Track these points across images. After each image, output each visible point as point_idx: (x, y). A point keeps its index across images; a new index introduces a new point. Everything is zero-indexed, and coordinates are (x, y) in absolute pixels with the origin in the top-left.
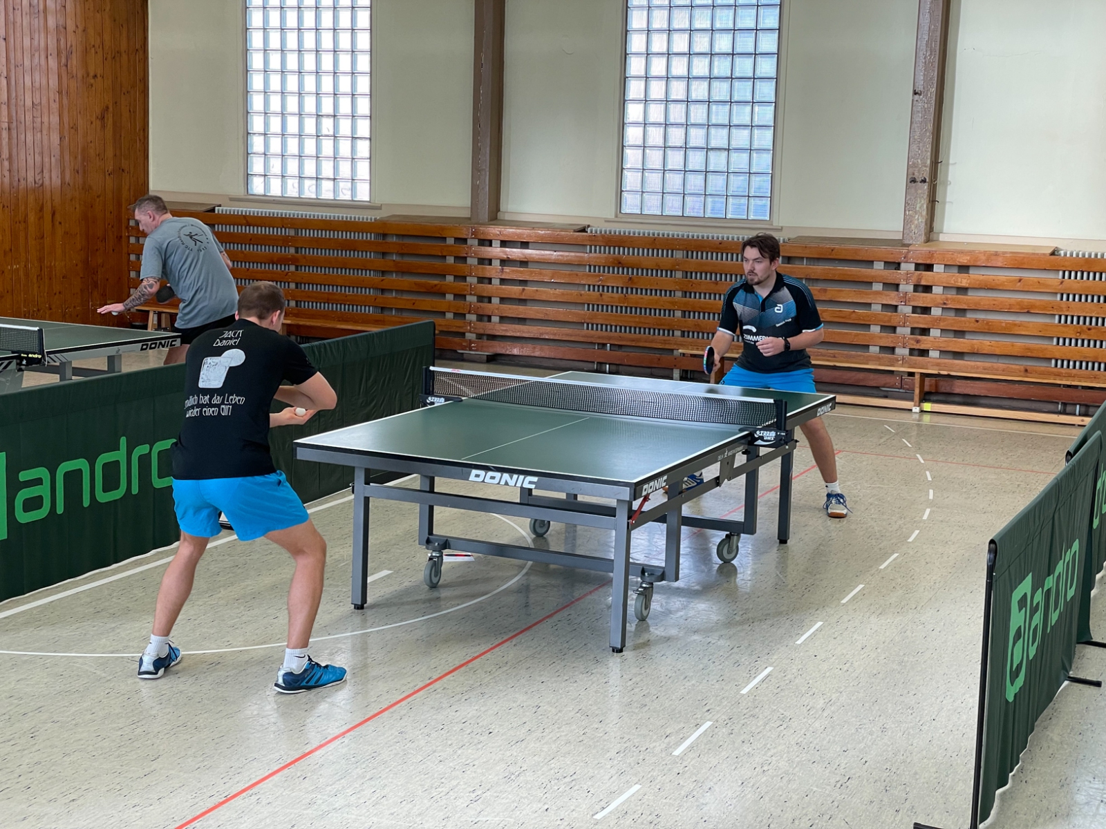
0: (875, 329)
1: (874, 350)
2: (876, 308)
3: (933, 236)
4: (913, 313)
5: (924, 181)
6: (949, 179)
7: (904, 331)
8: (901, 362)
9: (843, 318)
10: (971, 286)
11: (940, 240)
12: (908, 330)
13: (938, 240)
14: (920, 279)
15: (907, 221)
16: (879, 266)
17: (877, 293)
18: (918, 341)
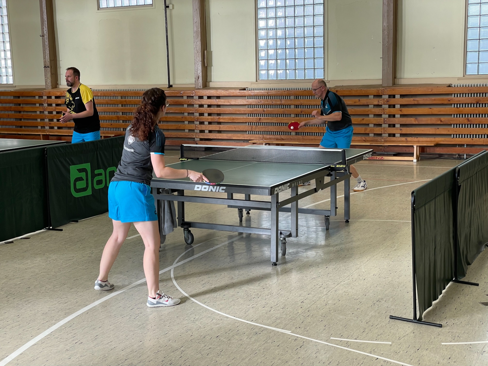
0: (39, 120)
1: (39, 127)
2: (38, 113)
3: (57, 86)
4: (48, 114)
5: (49, 67)
6: (61, 66)
7: (47, 120)
8: (46, 131)
9: (29, 117)
10: (62, 103)
11: (60, 87)
12: (48, 120)
13: (59, 88)
14: (48, 102)
15: (46, 82)
16: (37, 97)
17: (37, 107)
18: (50, 124)
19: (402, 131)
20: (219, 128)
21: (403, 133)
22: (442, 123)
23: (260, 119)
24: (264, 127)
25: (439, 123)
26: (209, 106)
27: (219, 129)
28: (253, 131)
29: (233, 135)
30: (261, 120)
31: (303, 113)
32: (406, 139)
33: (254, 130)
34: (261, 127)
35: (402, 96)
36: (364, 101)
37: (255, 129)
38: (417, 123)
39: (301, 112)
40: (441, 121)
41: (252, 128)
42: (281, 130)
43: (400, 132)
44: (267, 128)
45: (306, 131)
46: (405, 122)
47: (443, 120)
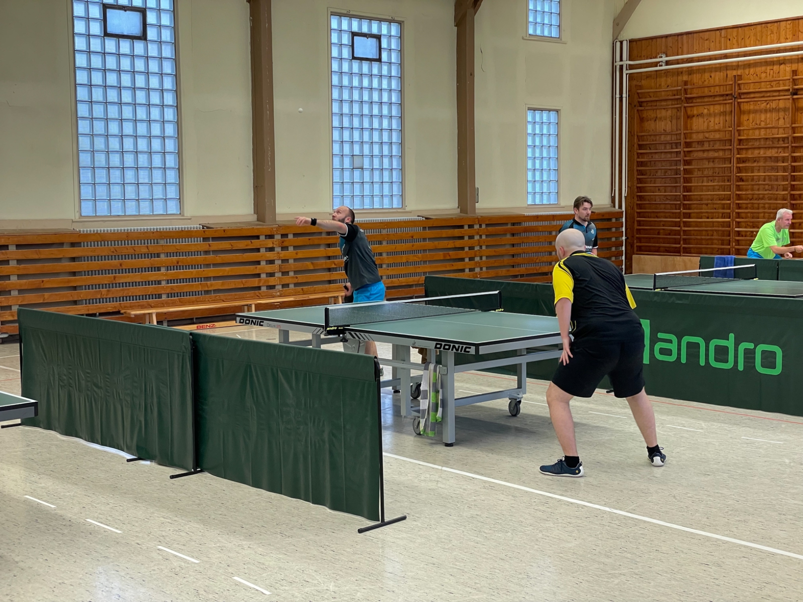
20: (42, 300)
23: (115, 277)
24: (122, 290)
26: (19, 261)
27: (44, 300)
28: (103, 299)
29: (68, 308)
30: (116, 279)
31: (179, 264)
32: (302, 289)
33: (105, 296)
34: (117, 290)
35: (294, 235)
36: (255, 243)
37: (107, 295)
39: (178, 263)
41: (101, 294)
42: (148, 292)
43: (296, 281)
44: (126, 292)
45: (185, 291)
46: (301, 268)
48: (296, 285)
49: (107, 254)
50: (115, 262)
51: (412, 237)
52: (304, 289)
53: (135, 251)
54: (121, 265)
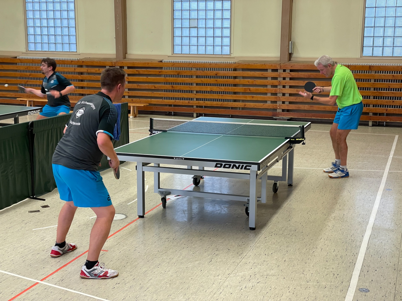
19: (129, 94)
21: (130, 95)
22: (156, 89)
25: (153, 88)
30: (28, 82)
35: (129, 68)
38: (139, 88)
40: (155, 87)
46: (131, 87)
47: (156, 87)
48: (129, 97)
49: (23, 69)
50: (28, 74)
51: (216, 75)
52: (133, 100)
53: (36, 69)
54: (30, 75)
